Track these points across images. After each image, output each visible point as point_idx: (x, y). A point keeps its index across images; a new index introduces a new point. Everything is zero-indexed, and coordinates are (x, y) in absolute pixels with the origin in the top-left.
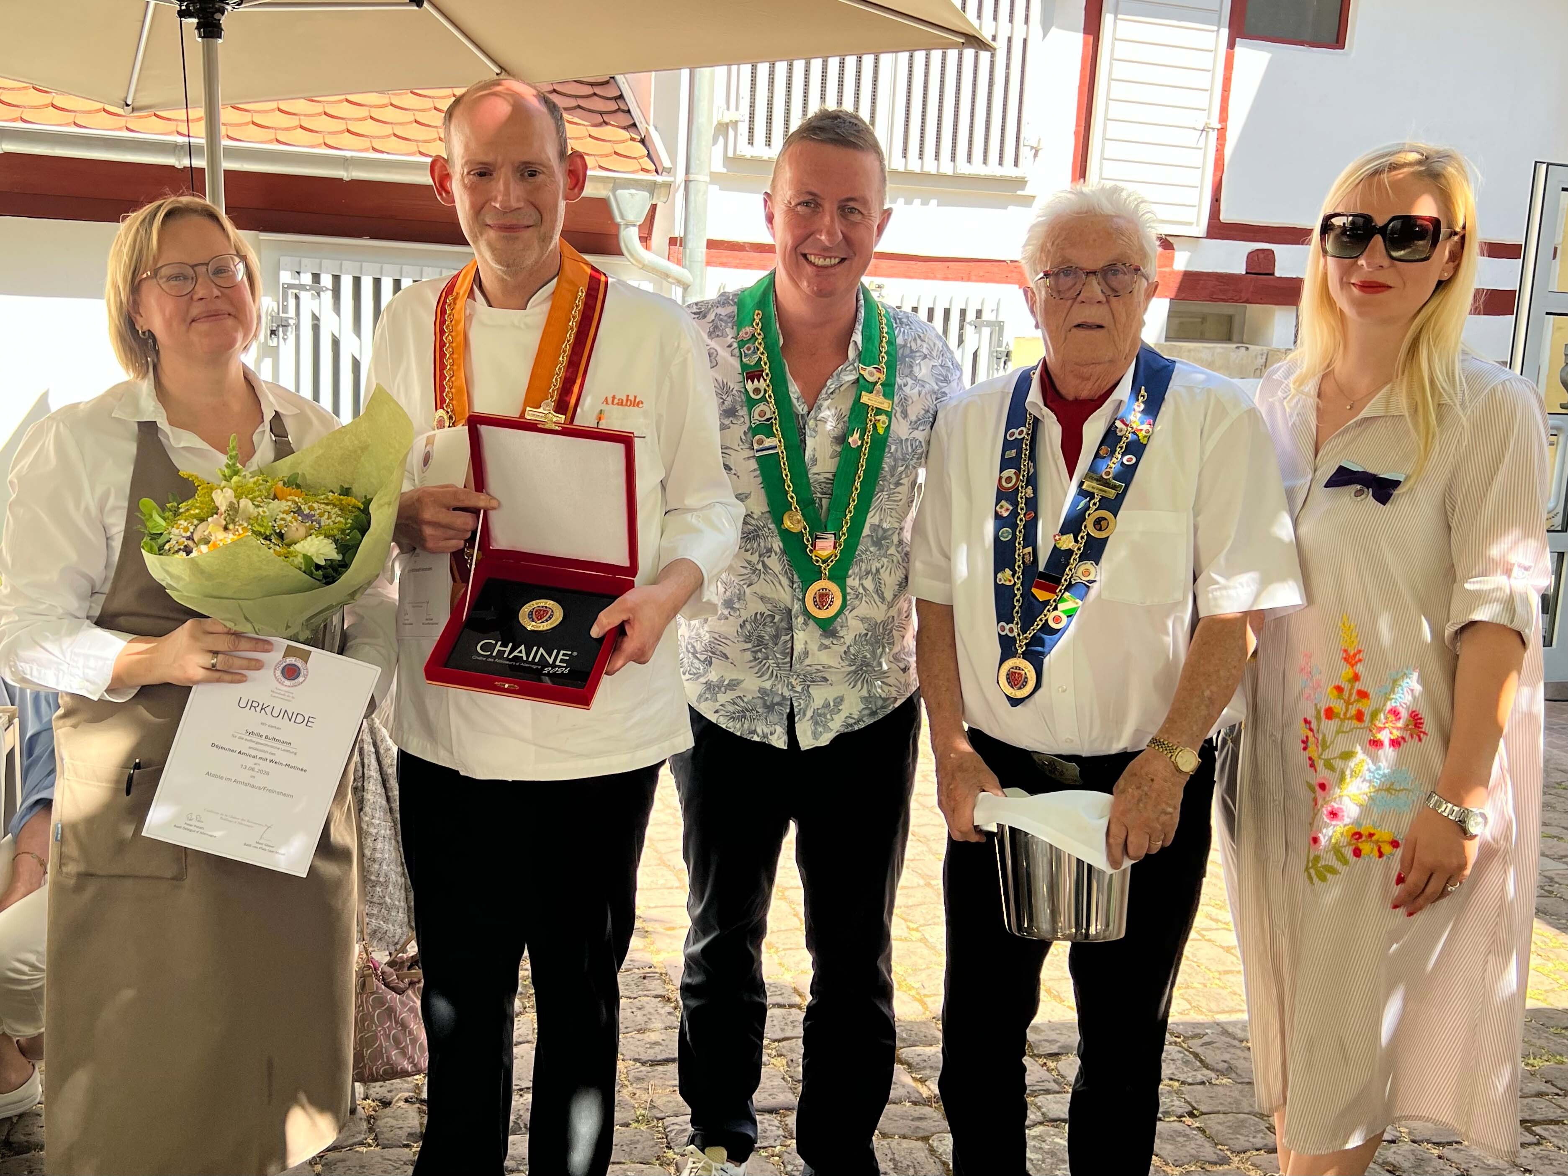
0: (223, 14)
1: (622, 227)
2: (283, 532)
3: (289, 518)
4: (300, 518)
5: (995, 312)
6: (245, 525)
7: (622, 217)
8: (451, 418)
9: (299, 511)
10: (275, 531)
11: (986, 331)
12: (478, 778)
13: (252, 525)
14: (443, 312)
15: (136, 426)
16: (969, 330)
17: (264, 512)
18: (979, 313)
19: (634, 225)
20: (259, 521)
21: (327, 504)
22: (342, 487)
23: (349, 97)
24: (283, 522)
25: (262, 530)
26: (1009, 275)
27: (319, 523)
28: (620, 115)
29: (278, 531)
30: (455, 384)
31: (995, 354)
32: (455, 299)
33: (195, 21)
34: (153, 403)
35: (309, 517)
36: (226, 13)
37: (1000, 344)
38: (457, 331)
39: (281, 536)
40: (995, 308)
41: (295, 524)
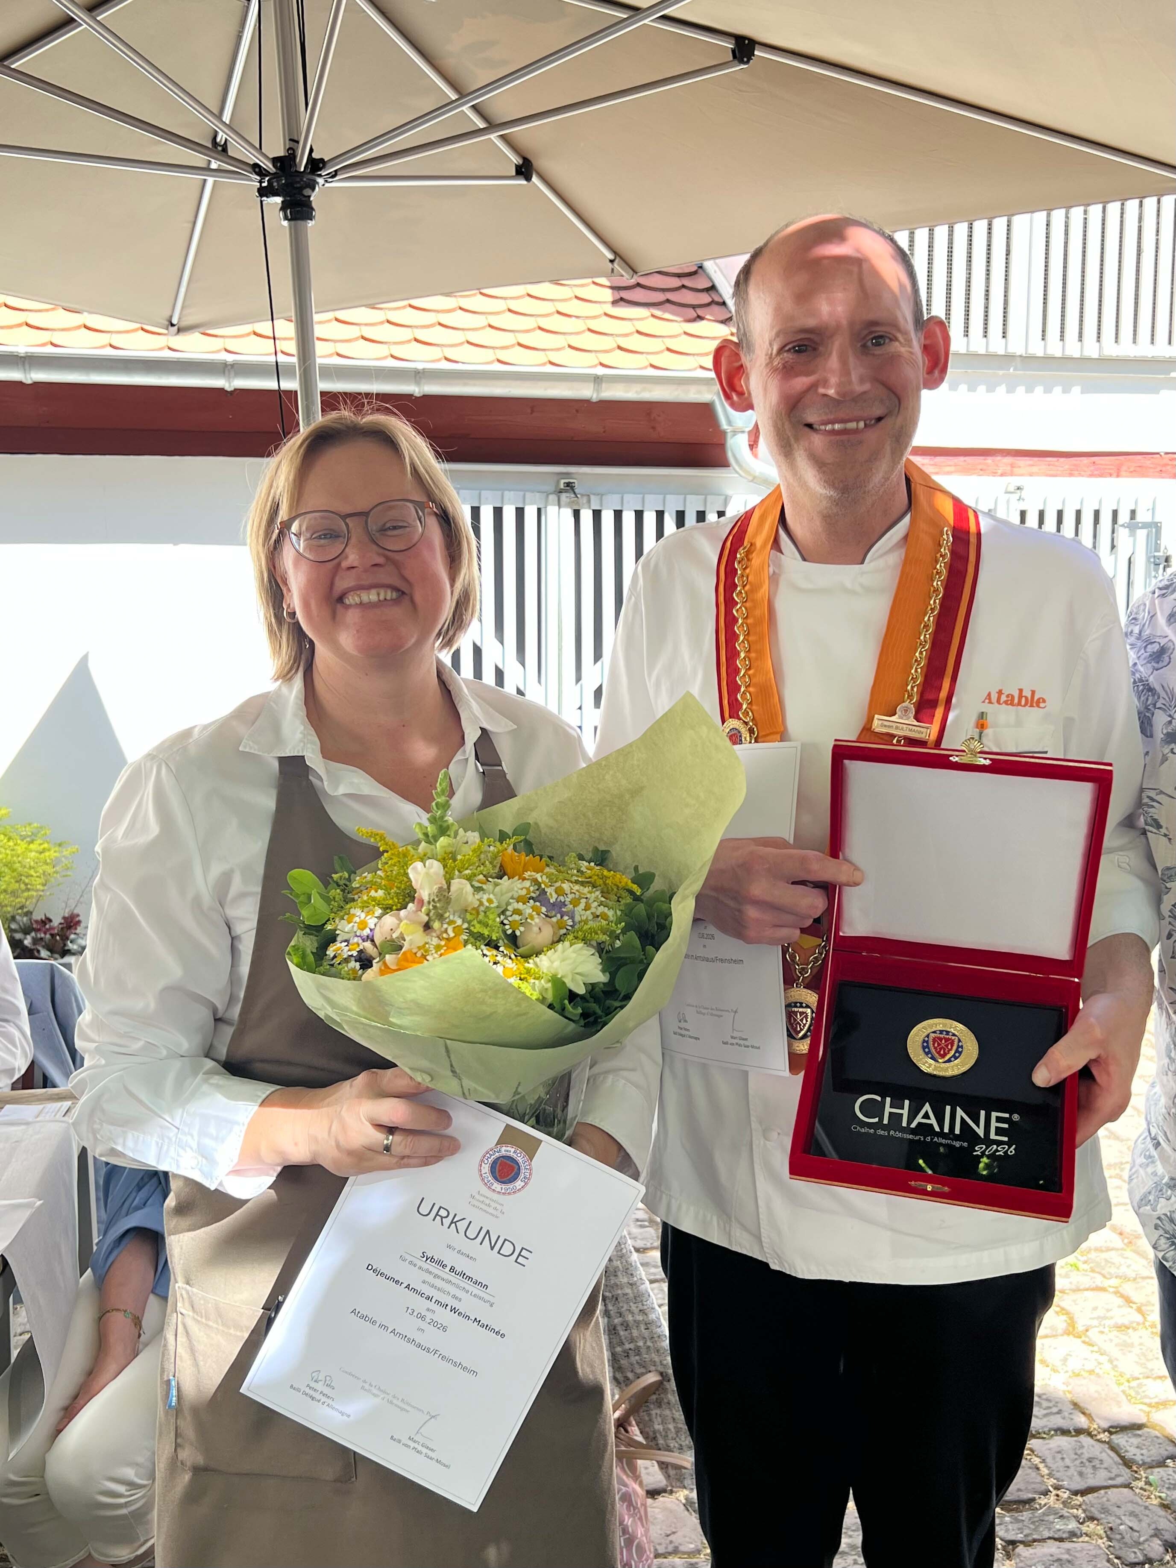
0: (313, 189)
1: (729, 435)
2: (518, 933)
3: (527, 909)
4: (544, 909)
5: (1151, 511)
6: (459, 922)
7: (730, 423)
8: (751, 731)
9: (541, 897)
10: (504, 932)
11: (1142, 534)
12: (800, 1276)
13: (469, 922)
14: (731, 572)
15: (276, 764)
16: (1123, 534)
17: (490, 901)
18: (1133, 513)
19: (743, 432)
20: (481, 916)
21: (582, 884)
22: (596, 849)
23: (414, 302)
24: (517, 917)
25: (486, 932)
26: (1164, 469)
27: (572, 918)
28: (715, 308)
29: (509, 932)
30: (754, 680)
31: (1152, 560)
32: (748, 553)
33: (278, 200)
34: (302, 728)
35: (558, 906)
36: (317, 188)
37: (1157, 549)
38: (753, 601)
39: (513, 940)
40: (1151, 507)
41: (537, 920)
